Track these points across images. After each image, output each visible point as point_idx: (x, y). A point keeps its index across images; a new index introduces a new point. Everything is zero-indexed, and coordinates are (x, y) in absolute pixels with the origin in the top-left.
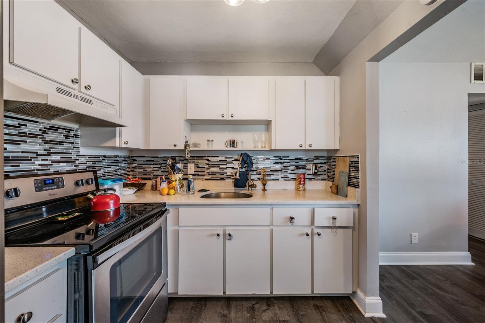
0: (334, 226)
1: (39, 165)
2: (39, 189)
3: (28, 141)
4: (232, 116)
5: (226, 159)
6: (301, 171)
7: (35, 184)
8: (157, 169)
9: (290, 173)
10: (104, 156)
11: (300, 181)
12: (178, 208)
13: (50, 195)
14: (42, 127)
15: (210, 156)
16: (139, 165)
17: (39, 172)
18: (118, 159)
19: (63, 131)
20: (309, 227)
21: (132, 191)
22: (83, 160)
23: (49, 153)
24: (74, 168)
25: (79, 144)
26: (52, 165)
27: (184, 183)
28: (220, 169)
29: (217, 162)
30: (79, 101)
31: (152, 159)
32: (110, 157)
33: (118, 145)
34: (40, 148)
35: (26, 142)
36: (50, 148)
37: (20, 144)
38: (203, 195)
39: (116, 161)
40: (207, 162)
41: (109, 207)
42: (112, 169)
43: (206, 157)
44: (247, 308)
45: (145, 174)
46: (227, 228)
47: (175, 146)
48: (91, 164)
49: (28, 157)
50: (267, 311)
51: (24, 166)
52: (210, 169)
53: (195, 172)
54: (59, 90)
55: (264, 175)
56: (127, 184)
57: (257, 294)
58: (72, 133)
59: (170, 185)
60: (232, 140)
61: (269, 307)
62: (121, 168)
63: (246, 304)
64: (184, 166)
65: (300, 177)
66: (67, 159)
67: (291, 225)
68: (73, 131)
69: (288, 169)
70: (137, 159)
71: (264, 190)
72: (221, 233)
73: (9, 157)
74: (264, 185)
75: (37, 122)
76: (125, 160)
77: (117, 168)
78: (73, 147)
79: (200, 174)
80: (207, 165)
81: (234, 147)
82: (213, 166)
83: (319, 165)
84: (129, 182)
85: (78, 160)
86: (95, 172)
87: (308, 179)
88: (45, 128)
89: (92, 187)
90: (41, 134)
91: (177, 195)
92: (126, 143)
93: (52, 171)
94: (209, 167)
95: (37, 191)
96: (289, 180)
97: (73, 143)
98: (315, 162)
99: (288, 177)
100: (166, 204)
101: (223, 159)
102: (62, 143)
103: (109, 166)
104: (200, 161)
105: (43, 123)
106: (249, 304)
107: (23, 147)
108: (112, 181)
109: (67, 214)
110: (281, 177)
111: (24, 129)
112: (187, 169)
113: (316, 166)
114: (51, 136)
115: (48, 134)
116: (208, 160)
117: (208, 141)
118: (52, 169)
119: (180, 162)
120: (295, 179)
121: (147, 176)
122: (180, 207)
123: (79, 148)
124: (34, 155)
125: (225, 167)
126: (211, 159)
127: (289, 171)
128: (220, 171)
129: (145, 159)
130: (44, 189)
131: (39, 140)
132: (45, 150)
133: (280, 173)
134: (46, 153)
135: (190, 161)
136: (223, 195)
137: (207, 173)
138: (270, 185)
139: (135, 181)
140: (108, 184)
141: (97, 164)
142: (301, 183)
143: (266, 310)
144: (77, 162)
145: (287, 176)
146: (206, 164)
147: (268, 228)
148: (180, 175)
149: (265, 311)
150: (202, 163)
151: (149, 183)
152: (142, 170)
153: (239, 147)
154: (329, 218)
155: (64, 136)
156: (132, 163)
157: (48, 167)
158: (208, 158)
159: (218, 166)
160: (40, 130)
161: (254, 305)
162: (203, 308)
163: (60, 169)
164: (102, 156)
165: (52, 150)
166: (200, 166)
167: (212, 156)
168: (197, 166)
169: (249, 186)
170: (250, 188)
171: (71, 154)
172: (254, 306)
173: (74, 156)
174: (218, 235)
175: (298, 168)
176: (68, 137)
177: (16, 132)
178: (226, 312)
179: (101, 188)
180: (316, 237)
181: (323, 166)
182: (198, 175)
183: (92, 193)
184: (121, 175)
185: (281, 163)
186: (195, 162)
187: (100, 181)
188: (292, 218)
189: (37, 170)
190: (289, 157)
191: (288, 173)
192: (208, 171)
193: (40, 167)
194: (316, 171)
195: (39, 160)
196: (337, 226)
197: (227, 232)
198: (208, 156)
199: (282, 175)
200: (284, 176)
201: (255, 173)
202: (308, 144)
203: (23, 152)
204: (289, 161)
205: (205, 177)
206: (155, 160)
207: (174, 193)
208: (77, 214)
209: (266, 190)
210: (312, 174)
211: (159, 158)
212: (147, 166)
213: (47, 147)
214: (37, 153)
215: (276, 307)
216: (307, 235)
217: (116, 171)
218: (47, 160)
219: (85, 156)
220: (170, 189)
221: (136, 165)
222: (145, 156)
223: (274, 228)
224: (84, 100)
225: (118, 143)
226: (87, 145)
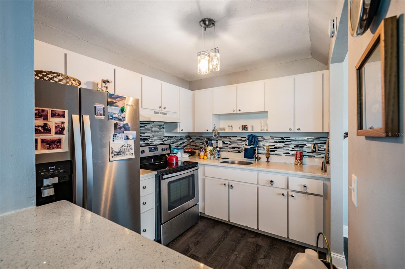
0: (306, 192)
1: (151, 141)
2: (150, 151)
3: (147, 132)
4: (239, 111)
5: (242, 138)
6: (298, 149)
7: (149, 149)
8: (202, 143)
9: (291, 150)
10: (175, 136)
12: (205, 166)
13: (153, 154)
14: (151, 125)
15: (231, 136)
16: (193, 141)
17: (151, 144)
18: (182, 137)
19: (158, 126)
20: (285, 190)
21: (188, 155)
22: (166, 139)
23: (154, 136)
24: (162, 142)
25: (164, 131)
26: (154, 141)
27: (213, 153)
28: (238, 145)
29: (236, 140)
30: (162, 115)
31: (199, 138)
32: (178, 137)
33: (178, 132)
34: (150, 134)
35: (146, 132)
36: (154, 134)
37: (145, 133)
38: (224, 161)
39: (180, 138)
40: (229, 140)
41: (173, 161)
42: (179, 143)
43: (229, 136)
44: (242, 233)
45: (196, 146)
46: (230, 182)
47: (207, 130)
48: (169, 141)
49: (147, 138)
51: (146, 142)
52: (231, 145)
53: (222, 146)
54: (155, 112)
55: (268, 150)
56: (186, 151)
57: (248, 226)
58: (161, 126)
59: (206, 153)
60: (244, 125)
61: (256, 237)
62: (184, 143)
63: (241, 231)
64: (216, 142)
65: (297, 154)
66: (160, 139)
67: (271, 186)
68: (162, 125)
69: (290, 147)
70: (192, 137)
71: (268, 161)
72: (227, 184)
73: (142, 139)
74: (268, 158)
75: (150, 124)
76: (186, 138)
77: (182, 142)
78: (162, 133)
79: (225, 147)
80: (229, 142)
81: (245, 130)
82: (234, 143)
83: (319, 145)
84: (187, 151)
85: (164, 139)
86: (170, 145)
87: (308, 156)
88: (152, 126)
89: (168, 152)
90: (151, 128)
91: (208, 159)
92: (182, 130)
93: (154, 144)
94: (231, 144)
95: (149, 152)
96: (290, 156)
97: (162, 131)
98: (315, 142)
99: (290, 154)
100: (198, 163)
101: (240, 138)
102: (158, 131)
103: (177, 142)
104: (225, 139)
105: (152, 124)
106: (244, 232)
107: (146, 134)
108: (177, 149)
109: (159, 162)
110: (284, 153)
111: (146, 127)
112: (218, 144)
113: (314, 145)
114: (154, 129)
115: (153, 128)
116: (230, 139)
117: (229, 126)
118: (155, 143)
119: (213, 140)
120: (293, 155)
121: (197, 147)
122: (206, 166)
123: (164, 133)
124: (149, 137)
125: (241, 143)
126: (232, 138)
127: (290, 149)
128: (237, 146)
129: (196, 138)
130: (152, 151)
131: (150, 131)
132: (152, 135)
133: (282, 150)
134: (152, 136)
135: (219, 139)
136: (236, 162)
137: (230, 147)
138: (273, 159)
139: (190, 150)
140: (175, 151)
141: (172, 140)
142: (298, 158)
143: (252, 237)
144: (163, 140)
145: (288, 152)
146: (229, 141)
147: (257, 186)
148: (211, 148)
150: (227, 141)
151: (197, 152)
152: (194, 144)
153: (250, 130)
154: (301, 185)
155: (159, 128)
156: (190, 140)
157: (154, 142)
158: (230, 137)
159: (237, 143)
160: (151, 127)
161: (246, 233)
163: (157, 143)
164: (174, 136)
165: (155, 135)
166: (225, 143)
167: (232, 136)
168: (223, 142)
169: (256, 158)
170: (256, 159)
171: (161, 136)
173: (162, 137)
174: (225, 185)
175: (297, 146)
176: (160, 129)
177: (144, 129)
178: (228, 230)
179: (172, 152)
180: (290, 198)
181: (323, 146)
182: (224, 148)
183: (168, 154)
184: (183, 146)
185: (283, 142)
186: (222, 140)
187: (172, 149)
188: (272, 181)
190: (290, 137)
191: (290, 150)
192: (230, 146)
193: (151, 142)
194: (314, 150)
195: (150, 139)
196: (308, 192)
197: (230, 184)
198: (230, 136)
199: (284, 151)
200: (286, 152)
201: (262, 149)
202: (297, 128)
203: (146, 136)
204: (290, 141)
205: (228, 150)
206: (201, 138)
207: (206, 158)
208: (161, 163)
209: (269, 162)
210: (311, 152)
211: (202, 137)
212: (197, 142)
213: (153, 133)
214: (150, 136)
215: (260, 239)
216: (283, 195)
217: (181, 144)
218: (153, 139)
219: (166, 137)
220: (205, 155)
221: (192, 141)
222: (196, 136)
223: (260, 187)
224: (164, 114)
225: (178, 130)
226: (167, 132)
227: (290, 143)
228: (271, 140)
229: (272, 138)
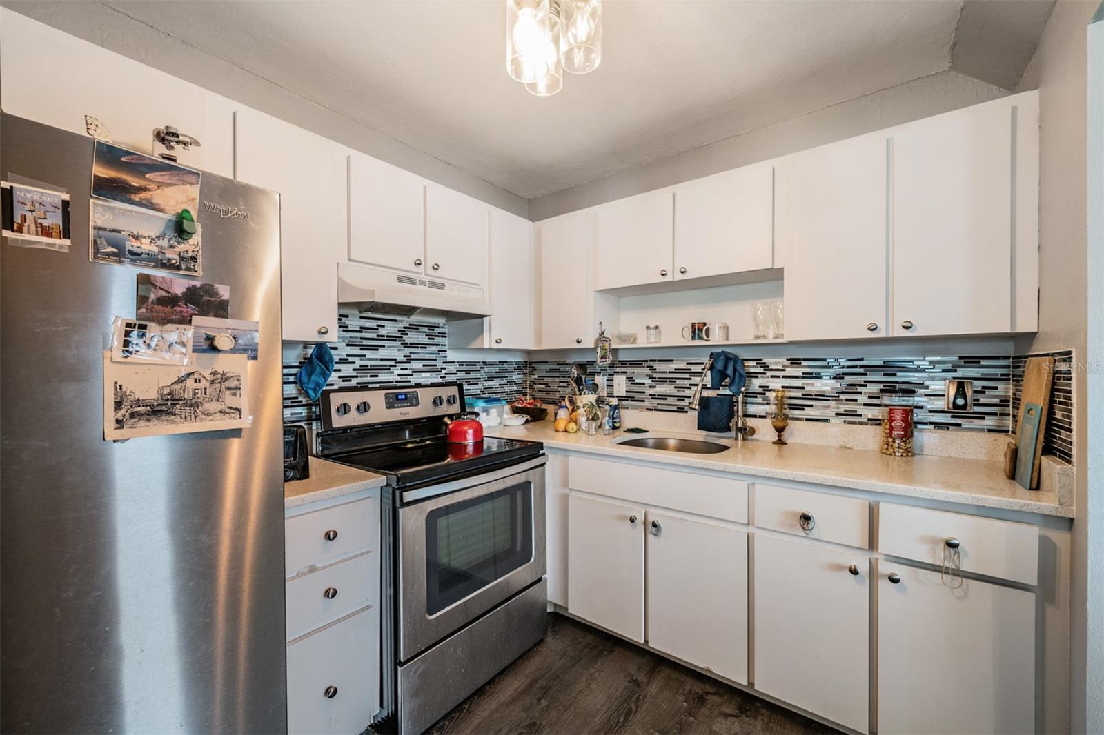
0: (953, 567)
1: (399, 375)
2: (390, 405)
3: (386, 345)
4: (682, 272)
5: (689, 367)
6: (896, 400)
7: (386, 398)
8: (565, 384)
9: (865, 405)
10: (483, 362)
11: (891, 429)
12: (568, 456)
13: (401, 414)
14: (400, 326)
15: (655, 361)
16: (541, 378)
17: (398, 384)
18: (506, 367)
19: (426, 329)
20: (862, 552)
21: (520, 420)
22: (452, 368)
23: (409, 359)
24: (441, 380)
25: (445, 345)
26: (412, 375)
27: (598, 413)
28: (675, 387)
29: (670, 372)
30: (426, 288)
31: (558, 367)
32: (492, 364)
33: (486, 346)
34: (399, 355)
35: (384, 346)
36: (410, 353)
37: (378, 350)
38: (630, 439)
39: (502, 370)
40: (650, 372)
41: (465, 439)
42: (496, 382)
43: (647, 361)
44: (690, 691)
45: (548, 393)
46: (651, 510)
47: (578, 342)
48: (462, 375)
49: (386, 366)
50: (733, 719)
51: (383, 377)
52: (655, 387)
53: (627, 392)
54: (401, 279)
55: (780, 403)
56: (517, 407)
57: (714, 672)
58: (437, 331)
59: (574, 414)
60: (698, 323)
61: (742, 714)
62: (511, 382)
63: (690, 684)
64: (607, 380)
65: (891, 417)
66: (433, 370)
67: (803, 534)
68: (438, 327)
69: (860, 393)
70: (537, 367)
71: (780, 442)
72: (640, 518)
73: (367, 366)
74: (780, 430)
75: (395, 321)
76: (520, 367)
77: (505, 381)
78: (439, 351)
79: (637, 396)
80: (650, 378)
81: (701, 338)
82: (663, 380)
83: (978, 385)
84: (520, 406)
85: (445, 368)
86: (460, 387)
87: (931, 423)
88: (404, 328)
89: (455, 409)
90: (399, 335)
91: (580, 433)
92: (498, 341)
93: (412, 383)
94: (654, 384)
95: (387, 408)
96: (861, 423)
97: (438, 345)
98: (961, 373)
99: (860, 415)
100: (544, 445)
101: (683, 366)
102: (424, 346)
103: (490, 379)
104: (637, 370)
105: (402, 321)
106: (699, 688)
107: (382, 353)
108: (485, 402)
109: (421, 441)
110: (837, 414)
111: (382, 332)
112: (612, 386)
113: (961, 386)
114: (411, 337)
115: (407, 334)
116: (652, 369)
117: (648, 328)
118: (415, 380)
119: (600, 373)
120: (874, 421)
121: (551, 396)
122: (572, 454)
123: (446, 351)
124: (393, 363)
125: (687, 383)
126: (657, 366)
127: (863, 399)
128: (675, 392)
129: (548, 367)
130: (396, 405)
131: (398, 344)
132: (405, 356)
133: (832, 403)
134: (405, 359)
135: (618, 370)
136: (672, 443)
137: (650, 395)
138: (799, 432)
139: (529, 404)
140: (479, 406)
141: (472, 375)
142: (895, 433)
143: (730, 715)
144: (444, 371)
145: (856, 411)
146: (647, 376)
147: (746, 530)
148: (590, 398)
149: (727, 716)
150: (641, 375)
151: (551, 408)
152: (544, 386)
153: (716, 338)
154: (934, 541)
155: (426, 335)
156: (531, 373)
157: (409, 378)
158: (652, 364)
159: (672, 380)
160: (399, 331)
161: (708, 693)
162: (606, 653)
163: (423, 382)
164: (479, 362)
165: (413, 356)
166: (637, 381)
167: (659, 361)
168: (631, 380)
169: (740, 430)
170: (739, 434)
171: (436, 360)
172: (707, 695)
173: (439, 364)
174: (632, 521)
175: (889, 389)
176: (431, 337)
177: (374, 335)
178: (642, 678)
179: (468, 410)
180: (884, 586)
181: (996, 388)
182: (633, 399)
183: (451, 417)
184: (511, 393)
185: (837, 377)
186: (626, 372)
187: (467, 399)
188: (806, 518)
189: (396, 382)
190: (862, 359)
191: (860, 405)
192: (652, 391)
193: (399, 379)
194: (960, 402)
195: (398, 369)
196: (963, 568)
197: (650, 519)
198: (651, 361)
199: (838, 408)
200: (845, 411)
201: (759, 400)
202: (899, 320)
203: (381, 360)
204: (862, 370)
205: (646, 404)
206: (562, 368)
207: (575, 430)
208: (428, 442)
209: (786, 444)
210: (946, 409)
211: (567, 364)
212: (550, 379)
213: (407, 351)
214: (396, 359)
215: (759, 724)
216: (854, 572)
217: (502, 386)
218: (406, 369)
219: (454, 362)
220: (571, 420)
221: (536, 376)
222: (547, 362)
223: (759, 535)
224: (433, 285)
225: (487, 341)
226: (457, 348)
227: (861, 379)
228: (790, 371)
229: (795, 362)
